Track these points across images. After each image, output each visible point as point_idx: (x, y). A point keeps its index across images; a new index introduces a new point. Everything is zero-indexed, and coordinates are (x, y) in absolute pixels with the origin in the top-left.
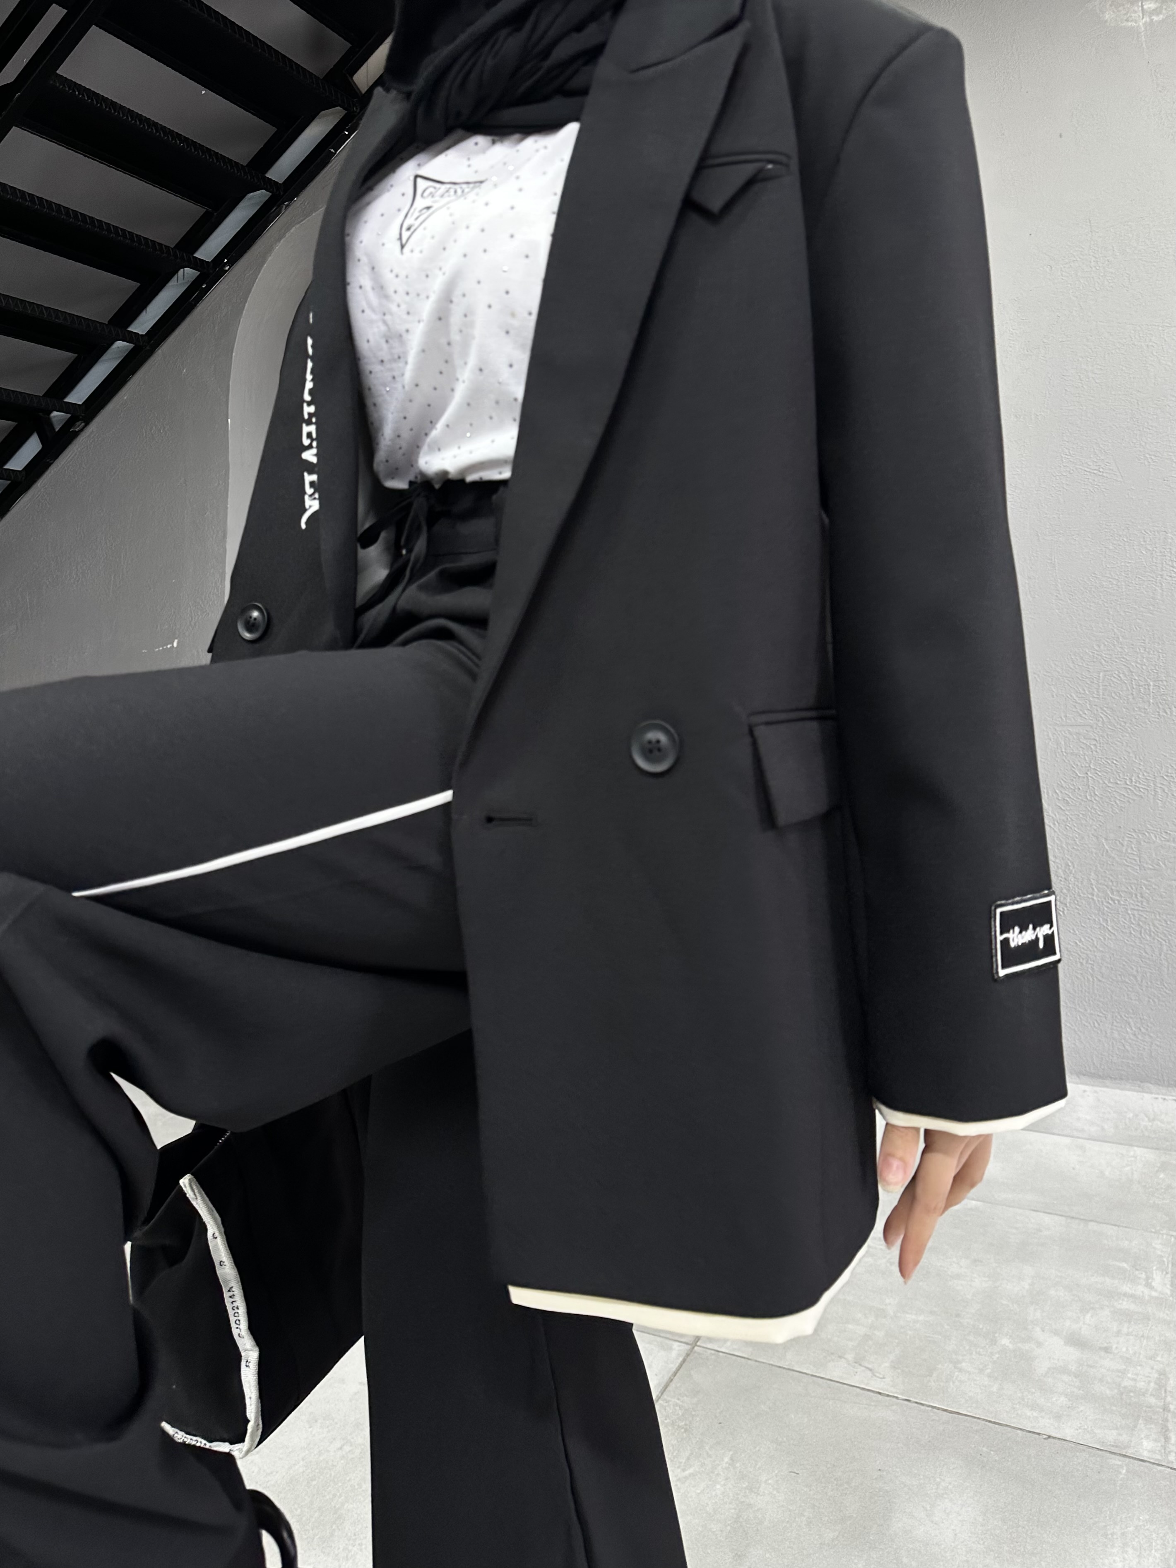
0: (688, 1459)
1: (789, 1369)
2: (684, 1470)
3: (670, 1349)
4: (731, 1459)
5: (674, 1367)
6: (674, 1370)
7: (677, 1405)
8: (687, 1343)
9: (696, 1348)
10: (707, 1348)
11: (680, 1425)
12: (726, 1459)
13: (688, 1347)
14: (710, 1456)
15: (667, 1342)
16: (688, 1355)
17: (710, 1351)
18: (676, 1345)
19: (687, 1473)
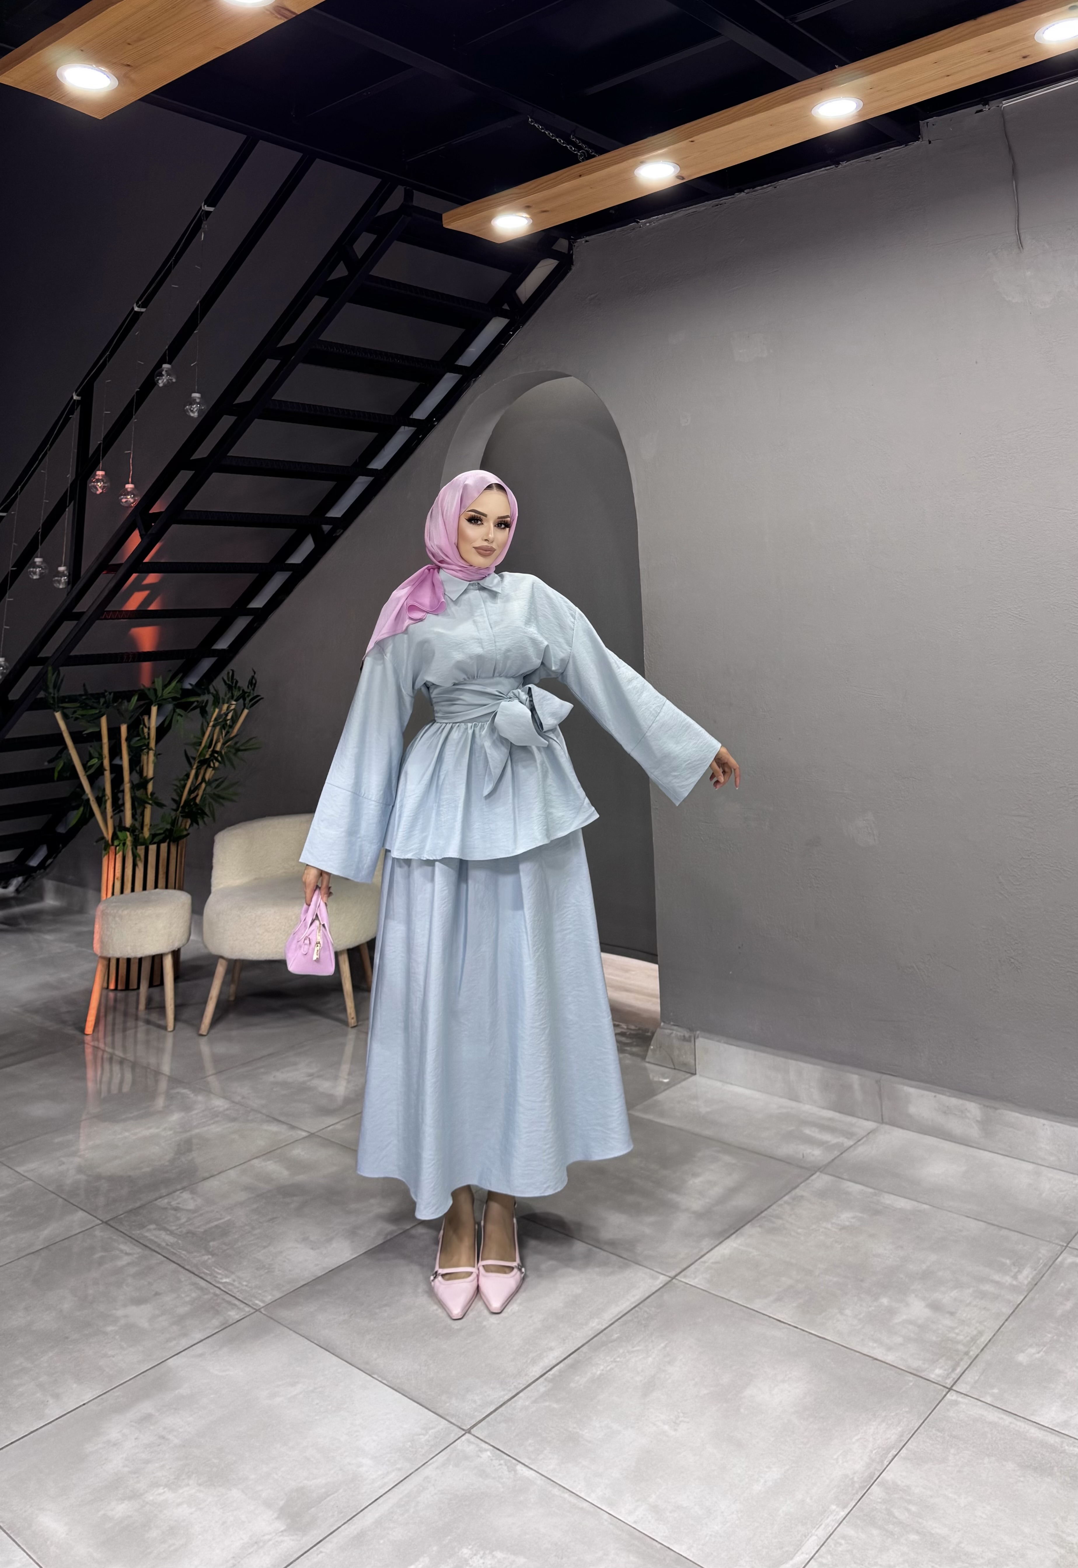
0: (639, 1342)
1: (727, 1300)
2: (633, 1347)
3: (657, 1278)
4: (666, 1346)
5: (654, 1289)
6: (654, 1291)
7: (646, 1311)
8: (670, 1277)
9: (674, 1280)
10: (681, 1281)
11: (643, 1322)
12: (662, 1345)
13: (670, 1279)
14: (652, 1341)
15: (656, 1274)
16: (667, 1284)
17: (681, 1283)
18: (662, 1277)
19: (635, 1349)
